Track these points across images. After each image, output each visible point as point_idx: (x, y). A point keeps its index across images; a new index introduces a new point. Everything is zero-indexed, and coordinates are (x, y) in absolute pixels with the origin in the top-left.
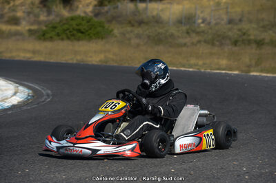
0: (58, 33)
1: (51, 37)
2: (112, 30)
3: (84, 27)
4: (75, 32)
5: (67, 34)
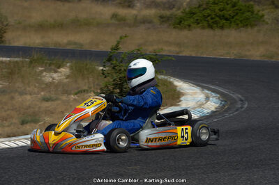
0: (197, 20)
1: (189, 26)
2: (263, 16)
3: (229, 12)
4: (217, 19)
5: (208, 21)
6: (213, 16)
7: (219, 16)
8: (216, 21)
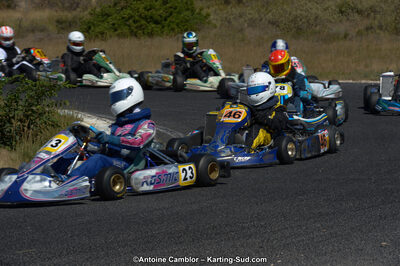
0: (114, 24)
1: (102, 33)
2: (208, 15)
3: (159, 12)
4: (143, 22)
5: (129, 26)
6: (137, 18)
7: (145, 18)
8: (141, 26)
